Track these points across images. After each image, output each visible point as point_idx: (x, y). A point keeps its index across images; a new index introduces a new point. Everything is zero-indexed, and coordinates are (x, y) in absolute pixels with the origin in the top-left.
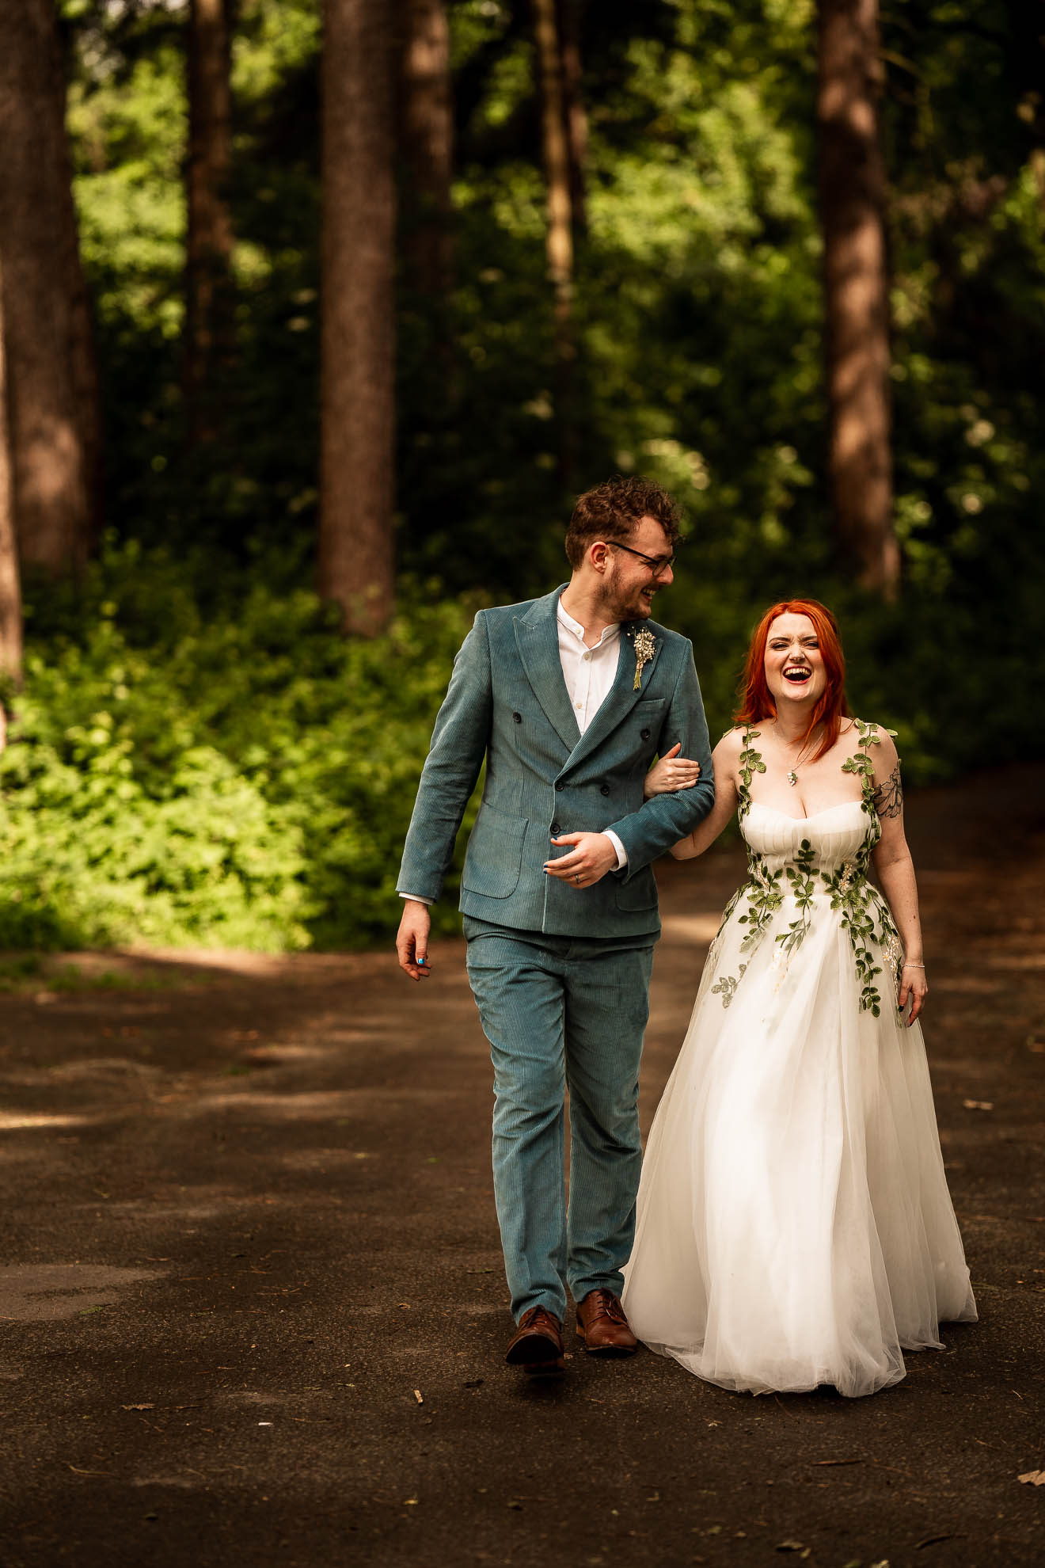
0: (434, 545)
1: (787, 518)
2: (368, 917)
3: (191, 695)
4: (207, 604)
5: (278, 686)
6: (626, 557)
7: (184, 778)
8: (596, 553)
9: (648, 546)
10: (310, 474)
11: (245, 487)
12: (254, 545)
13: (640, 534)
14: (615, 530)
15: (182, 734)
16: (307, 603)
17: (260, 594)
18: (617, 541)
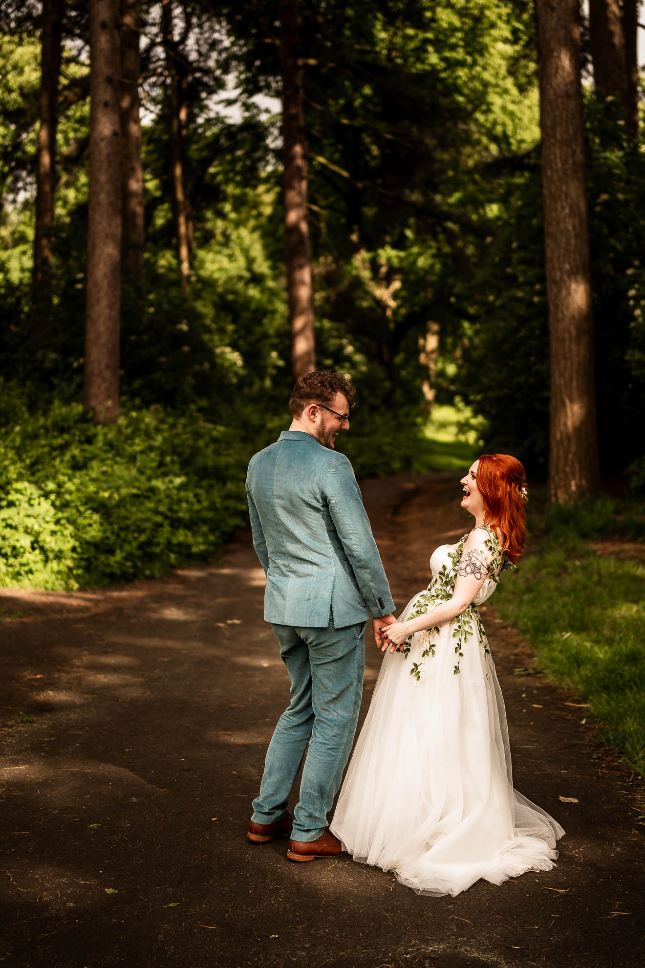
0: (137, 384)
1: (274, 380)
2: (108, 570)
3: (20, 452)
4: (32, 408)
5: (64, 448)
6: (328, 414)
7: (13, 497)
8: (311, 411)
9: (339, 409)
10: (80, 351)
11: (53, 356)
12: (56, 381)
13: (336, 402)
14: (323, 398)
15: (12, 473)
16: (78, 408)
17: (57, 403)
18: (324, 405)
